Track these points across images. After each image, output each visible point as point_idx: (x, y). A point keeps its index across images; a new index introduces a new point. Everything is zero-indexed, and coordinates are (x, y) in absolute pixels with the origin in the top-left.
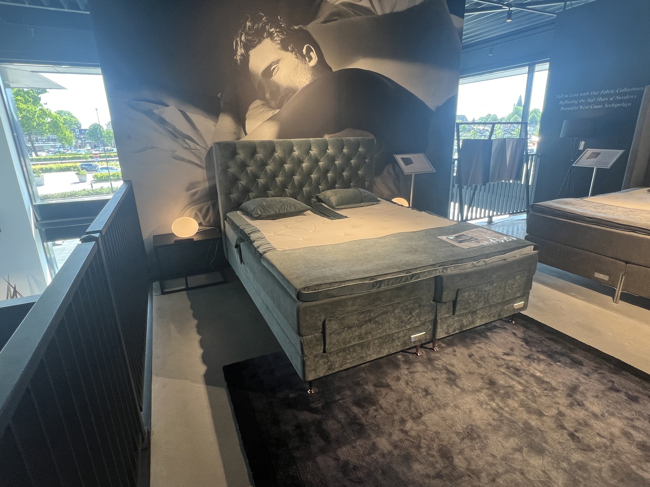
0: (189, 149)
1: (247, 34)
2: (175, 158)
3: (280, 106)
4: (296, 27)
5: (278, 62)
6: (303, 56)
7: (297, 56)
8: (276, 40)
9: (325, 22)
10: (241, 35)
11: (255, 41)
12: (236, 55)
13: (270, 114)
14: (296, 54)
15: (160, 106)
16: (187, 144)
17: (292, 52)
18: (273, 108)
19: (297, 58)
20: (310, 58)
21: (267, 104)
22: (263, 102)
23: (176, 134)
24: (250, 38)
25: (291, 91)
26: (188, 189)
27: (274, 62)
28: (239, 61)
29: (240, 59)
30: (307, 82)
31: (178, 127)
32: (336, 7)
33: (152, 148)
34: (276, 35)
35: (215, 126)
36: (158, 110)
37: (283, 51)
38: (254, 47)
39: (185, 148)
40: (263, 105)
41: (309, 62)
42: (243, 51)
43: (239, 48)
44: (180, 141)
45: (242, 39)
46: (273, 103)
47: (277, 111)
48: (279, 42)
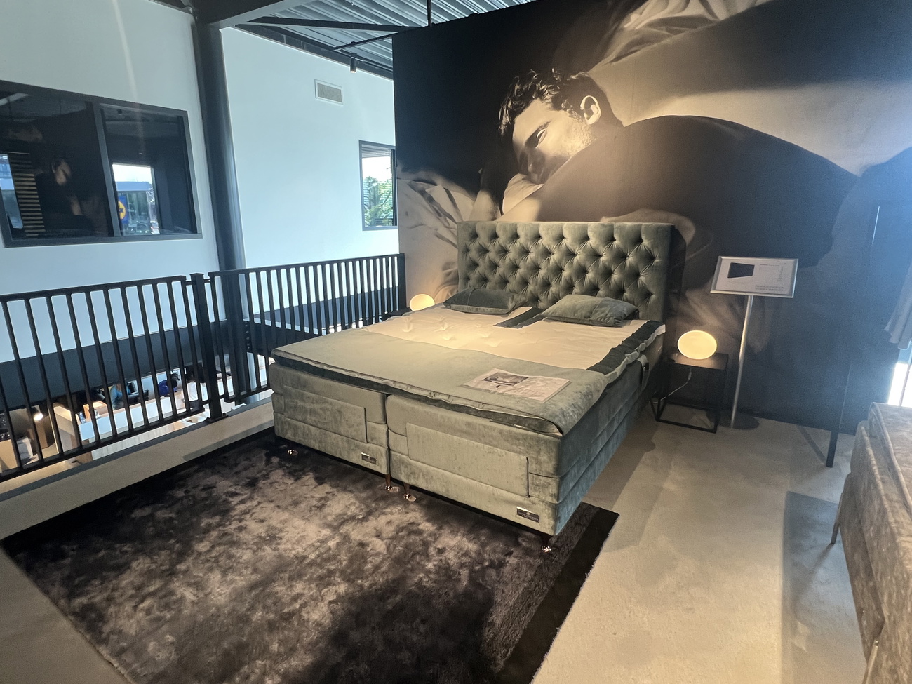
0: (448, 228)
1: (514, 99)
2: (437, 236)
3: (543, 181)
4: (574, 77)
5: (545, 126)
6: (580, 113)
7: (572, 113)
8: (546, 99)
9: (618, 58)
10: (509, 101)
11: (522, 105)
12: (500, 125)
13: (532, 189)
14: (570, 112)
15: (431, 186)
16: (448, 223)
17: (565, 110)
18: (534, 183)
19: (572, 116)
20: (590, 113)
21: (529, 179)
22: (524, 176)
23: (440, 213)
24: (517, 102)
25: (559, 161)
26: (444, 269)
27: (542, 126)
28: (503, 132)
29: (504, 129)
30: (583, 147)
31: (443, 206)
32: (638, 32)
33: (422, 225)
34: (547, 92)
35: (473, 204)
36: (430, 190)
37: (554, 111)
38: (520, 112)
39: (446, 227)
40: (523, 179)
41: (588, 118)
42: (508, 119)
43: (504, 117)
44: (442, 219)
45: (509, 106)
46: (535, 177)
47: (540, 186)
48: (550, 100)
